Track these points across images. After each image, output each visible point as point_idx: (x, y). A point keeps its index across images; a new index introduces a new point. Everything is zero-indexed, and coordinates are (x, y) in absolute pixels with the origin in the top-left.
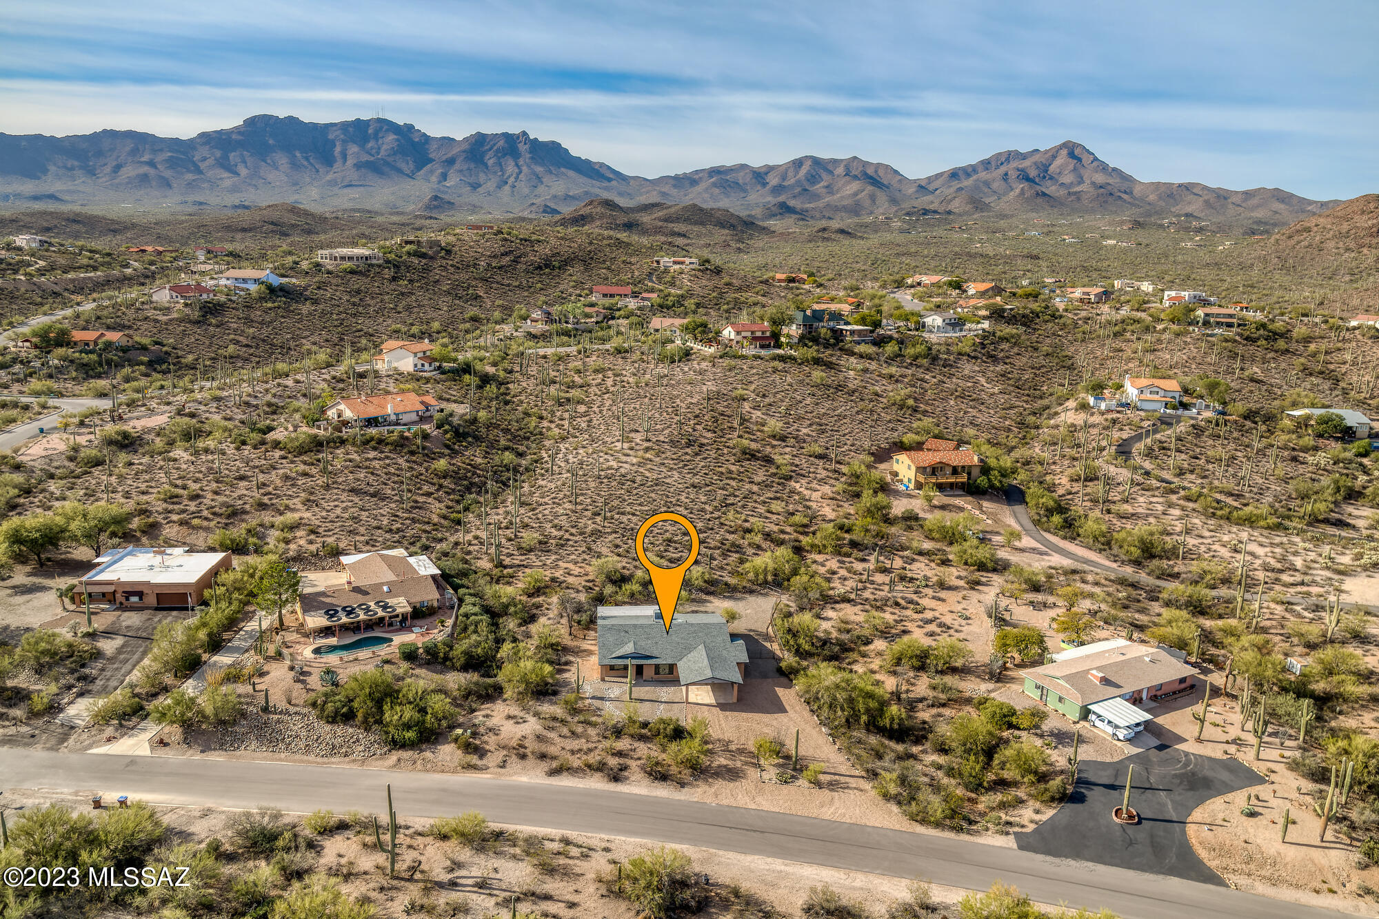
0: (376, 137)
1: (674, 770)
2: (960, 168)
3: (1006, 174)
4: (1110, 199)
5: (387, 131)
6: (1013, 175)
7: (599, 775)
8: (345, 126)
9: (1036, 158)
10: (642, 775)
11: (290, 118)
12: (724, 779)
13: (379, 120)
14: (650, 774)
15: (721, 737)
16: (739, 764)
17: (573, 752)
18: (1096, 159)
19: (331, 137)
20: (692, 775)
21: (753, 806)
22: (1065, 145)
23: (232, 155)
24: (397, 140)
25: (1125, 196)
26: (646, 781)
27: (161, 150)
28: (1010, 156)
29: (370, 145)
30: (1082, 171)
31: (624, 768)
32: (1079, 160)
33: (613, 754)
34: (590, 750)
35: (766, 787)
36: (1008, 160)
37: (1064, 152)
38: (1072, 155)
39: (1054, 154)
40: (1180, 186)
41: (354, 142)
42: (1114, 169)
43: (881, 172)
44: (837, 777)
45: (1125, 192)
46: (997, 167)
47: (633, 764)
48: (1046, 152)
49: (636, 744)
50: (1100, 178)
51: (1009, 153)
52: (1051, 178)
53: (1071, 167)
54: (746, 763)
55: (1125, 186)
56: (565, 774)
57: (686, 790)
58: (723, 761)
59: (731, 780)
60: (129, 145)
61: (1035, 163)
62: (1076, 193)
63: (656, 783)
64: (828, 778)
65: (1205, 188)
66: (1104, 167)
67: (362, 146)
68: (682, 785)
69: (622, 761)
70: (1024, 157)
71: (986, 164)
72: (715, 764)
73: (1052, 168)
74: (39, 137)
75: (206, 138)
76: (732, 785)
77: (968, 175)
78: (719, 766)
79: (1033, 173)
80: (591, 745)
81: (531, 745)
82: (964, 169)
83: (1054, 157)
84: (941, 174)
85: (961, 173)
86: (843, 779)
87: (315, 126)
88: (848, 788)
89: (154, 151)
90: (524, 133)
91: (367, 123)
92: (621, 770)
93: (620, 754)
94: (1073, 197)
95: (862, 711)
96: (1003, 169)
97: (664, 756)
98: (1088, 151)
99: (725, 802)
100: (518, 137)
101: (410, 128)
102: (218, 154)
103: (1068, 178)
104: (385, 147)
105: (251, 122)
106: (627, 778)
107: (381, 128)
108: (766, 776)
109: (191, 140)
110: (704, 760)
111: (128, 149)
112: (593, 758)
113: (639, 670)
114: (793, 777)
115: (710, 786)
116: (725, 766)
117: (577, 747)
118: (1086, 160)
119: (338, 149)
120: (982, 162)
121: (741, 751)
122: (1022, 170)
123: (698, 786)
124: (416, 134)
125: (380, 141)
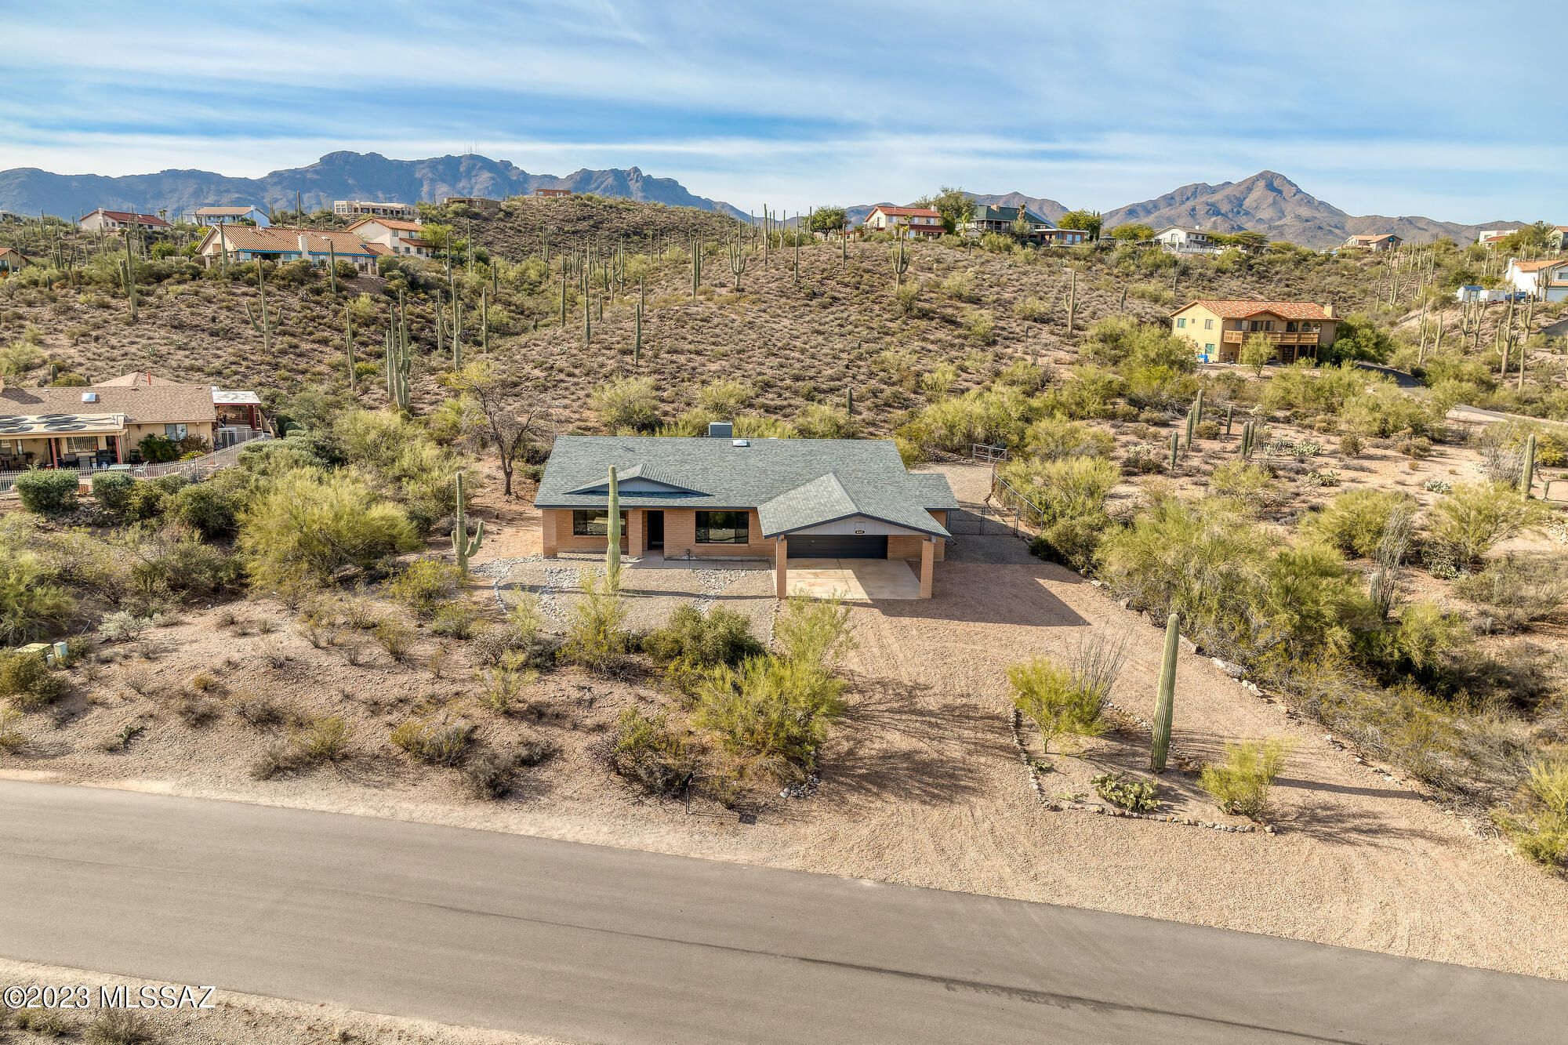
0: (468, 174)
1: (721, 764)
2: (1138, 205)
3: (1193, 209)
4: (1319, 233)
5: (481, 168)
6: (1201, 210)
7: (441, 778)
8: (433, 164)
9: (1228, 191)
10: (601, 776)
11: (373, 155)
12: (908, 795)
13: (472, 157)
14: (632, 777)
15: (888, 674)
16: (954, 751)
17: (375, 707)
18: (1299, 191)
19: (418, 175)
20: (788, 781)
21: (1033, 893)
22: (1262, 176)
23: (306, 197)
24: (492, 179)
25: (1337, 231)
26: (615, 797)
27: (228, 191)
28: (1197, 190)
29: (461, 184)
30: (1283, 205)
31: (539, 757)
32: (1280, 192)
33: (509, 714)
34: (437, 701)
35: (1068, 822)
36: (1194, 194)
37: (1262, 184)
38: (1270, 187)
39: (1249, 186)
40: (1401, 219)
41: (444, 181)
42: (1321, 203)
43: (1046, 210)
44: (1322, 796)
45: (1336, 227)
46: (1182, 203)
47: (575, 744)
48: (1240, 184)
49: (600, 688)
50: (1305, 212)
51: (1196, 186)
52: (1247, 213)
53: (1270, 200)
54: (982, 748)
55: (1335, 220)
56: (326, 772)
57: (760, 829)
58: (898, 741)
59: (931, 798)
60: (192, 186)
61: (1228, 197)
62: (1278, 227)
63: (651, 807)
64: (1295, 797)
65: (1431, 222)
66: (1309, 201)
67: (453, 186)
68: (745, 811)
69: (537, 734)
70: (1213, 190)
71: (1169, 199)
72: (870, 749)
73: (1247, 203)
74: (92, 178)
75: (278, 178)
76: (935, 814)
77: (1148, 212)
78: (887, 756)
79: (1225, 208)
80: (443, 689)
81: (248, 687)
82: (1143, 206)
83: (1250, 189)
84: (1117, 212)
85: (1139, 209)
86: (1351, 803)
87: (400, 164)
88: (1382, 830)
89: (220, 193)
90: (636, 170)
91: (458, 161)
92: (528, 762)
93: (538, 714)
94: (1274, 232)
95: (1329, 613)
96: (1190, 204)
97: (690, 721)
98: (1289, 182)
99: (913, 875)
100: (629, 174)
101: (507, 165)
102: (291, 195)
103: (1266, 213)
104: (478, 186)
105: (329, 160)
106: (544, 789)
107: (474, 166)
108: (1058, 788)
109: (262, 181)
110: (833, 736)
111: (191, 190)
112: (435, 728)
113: (655, 522)
114: (1161, 793)
115: (854, 815)
116: (907, 756)
117: (397, 693)
118: (1288, 192)
119: (425, 189)
120: (1164, 197)
121: (960, 714)
122: (1212, 205)
123: (805, 818)
124: (514, 172)
125: (473, 180)
